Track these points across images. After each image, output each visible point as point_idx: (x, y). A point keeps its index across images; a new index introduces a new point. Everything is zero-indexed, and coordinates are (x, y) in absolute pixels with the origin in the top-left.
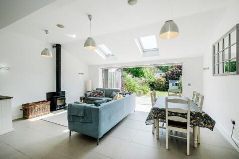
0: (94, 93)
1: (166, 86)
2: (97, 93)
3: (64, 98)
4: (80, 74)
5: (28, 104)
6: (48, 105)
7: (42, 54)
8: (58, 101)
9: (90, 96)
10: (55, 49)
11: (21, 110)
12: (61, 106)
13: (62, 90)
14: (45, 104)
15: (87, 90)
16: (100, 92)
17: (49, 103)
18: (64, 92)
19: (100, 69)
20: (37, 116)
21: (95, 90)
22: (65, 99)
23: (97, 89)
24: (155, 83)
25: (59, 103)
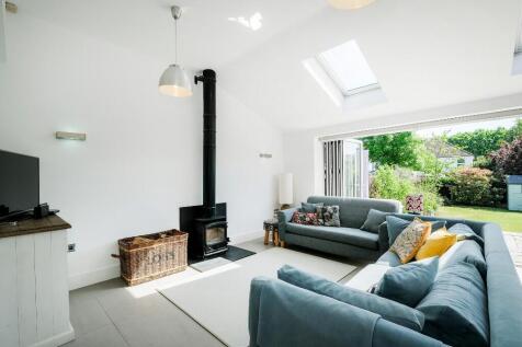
0: (303, 210)
1: (493, 193)
2: (315, 211)
3: (222, 225)
4: (261, 156)
5: (133, 239)
6: (180, 246)
7: (161, 84)
8: (209, 233)
9: (293, 219)
10: (201, 84)
11: (114, 256)
12: (215, 247)
13: (218, 201)
14: (174, 240)
15: (282, 202)
16: (324, 210)
17: (185, 238)
18: (223, 206)
19: (316, 140)
20: (152, 278)
21: (305, 201)
22: (225, 226)
23: (311, 200)
24: (452, 183)
25: (211, 238)
